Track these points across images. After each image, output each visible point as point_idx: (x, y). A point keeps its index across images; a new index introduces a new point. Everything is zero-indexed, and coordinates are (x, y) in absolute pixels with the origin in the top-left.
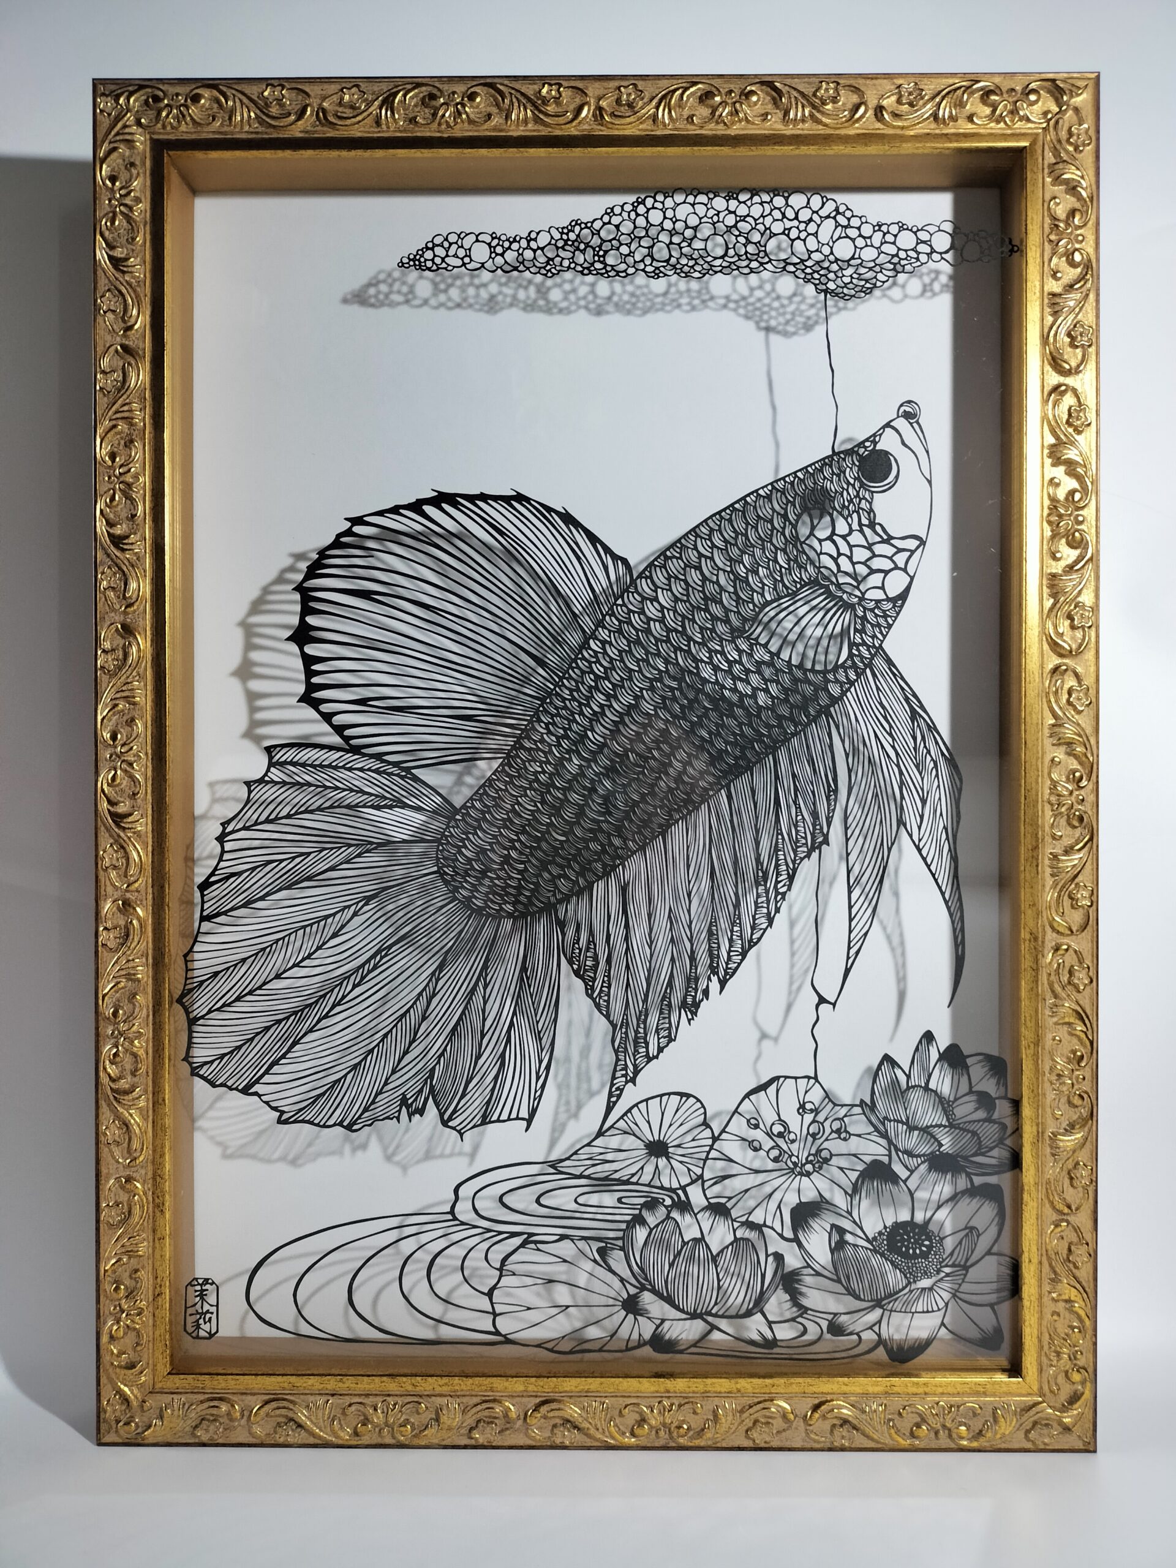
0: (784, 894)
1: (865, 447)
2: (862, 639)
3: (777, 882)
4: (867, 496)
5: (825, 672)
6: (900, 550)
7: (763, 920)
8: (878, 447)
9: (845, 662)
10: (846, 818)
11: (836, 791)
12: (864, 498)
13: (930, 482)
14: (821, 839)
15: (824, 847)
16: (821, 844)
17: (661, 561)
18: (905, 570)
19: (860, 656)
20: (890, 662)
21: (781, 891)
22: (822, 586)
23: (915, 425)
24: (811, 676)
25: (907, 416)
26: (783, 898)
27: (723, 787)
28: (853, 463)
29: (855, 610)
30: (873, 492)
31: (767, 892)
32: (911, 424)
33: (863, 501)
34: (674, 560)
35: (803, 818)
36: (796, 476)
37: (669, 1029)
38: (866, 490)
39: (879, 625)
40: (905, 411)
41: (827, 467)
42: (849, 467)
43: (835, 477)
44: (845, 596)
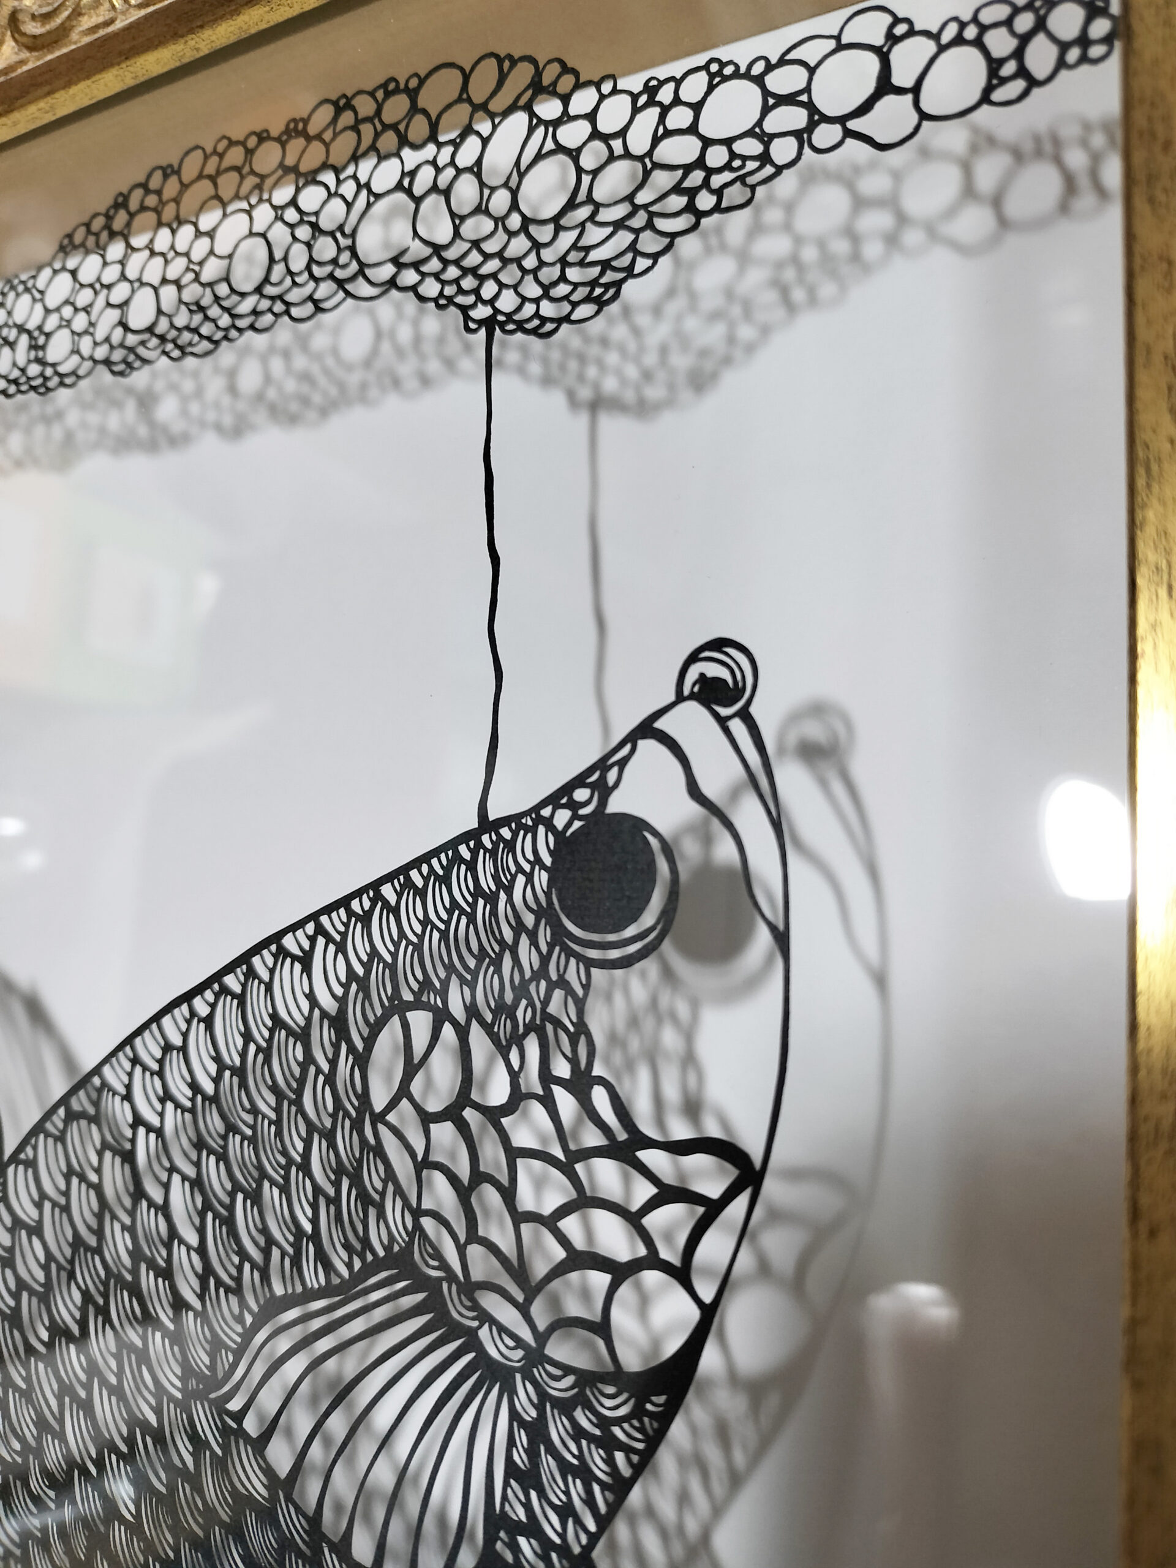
13: (783, 942)
23: (737, 725)
25: (714, 694)
32: (723, 722)
40: (702, 675)
41: (463, 867)
42: (523, 872)
43: (481, 902)
44: (484, 1333)
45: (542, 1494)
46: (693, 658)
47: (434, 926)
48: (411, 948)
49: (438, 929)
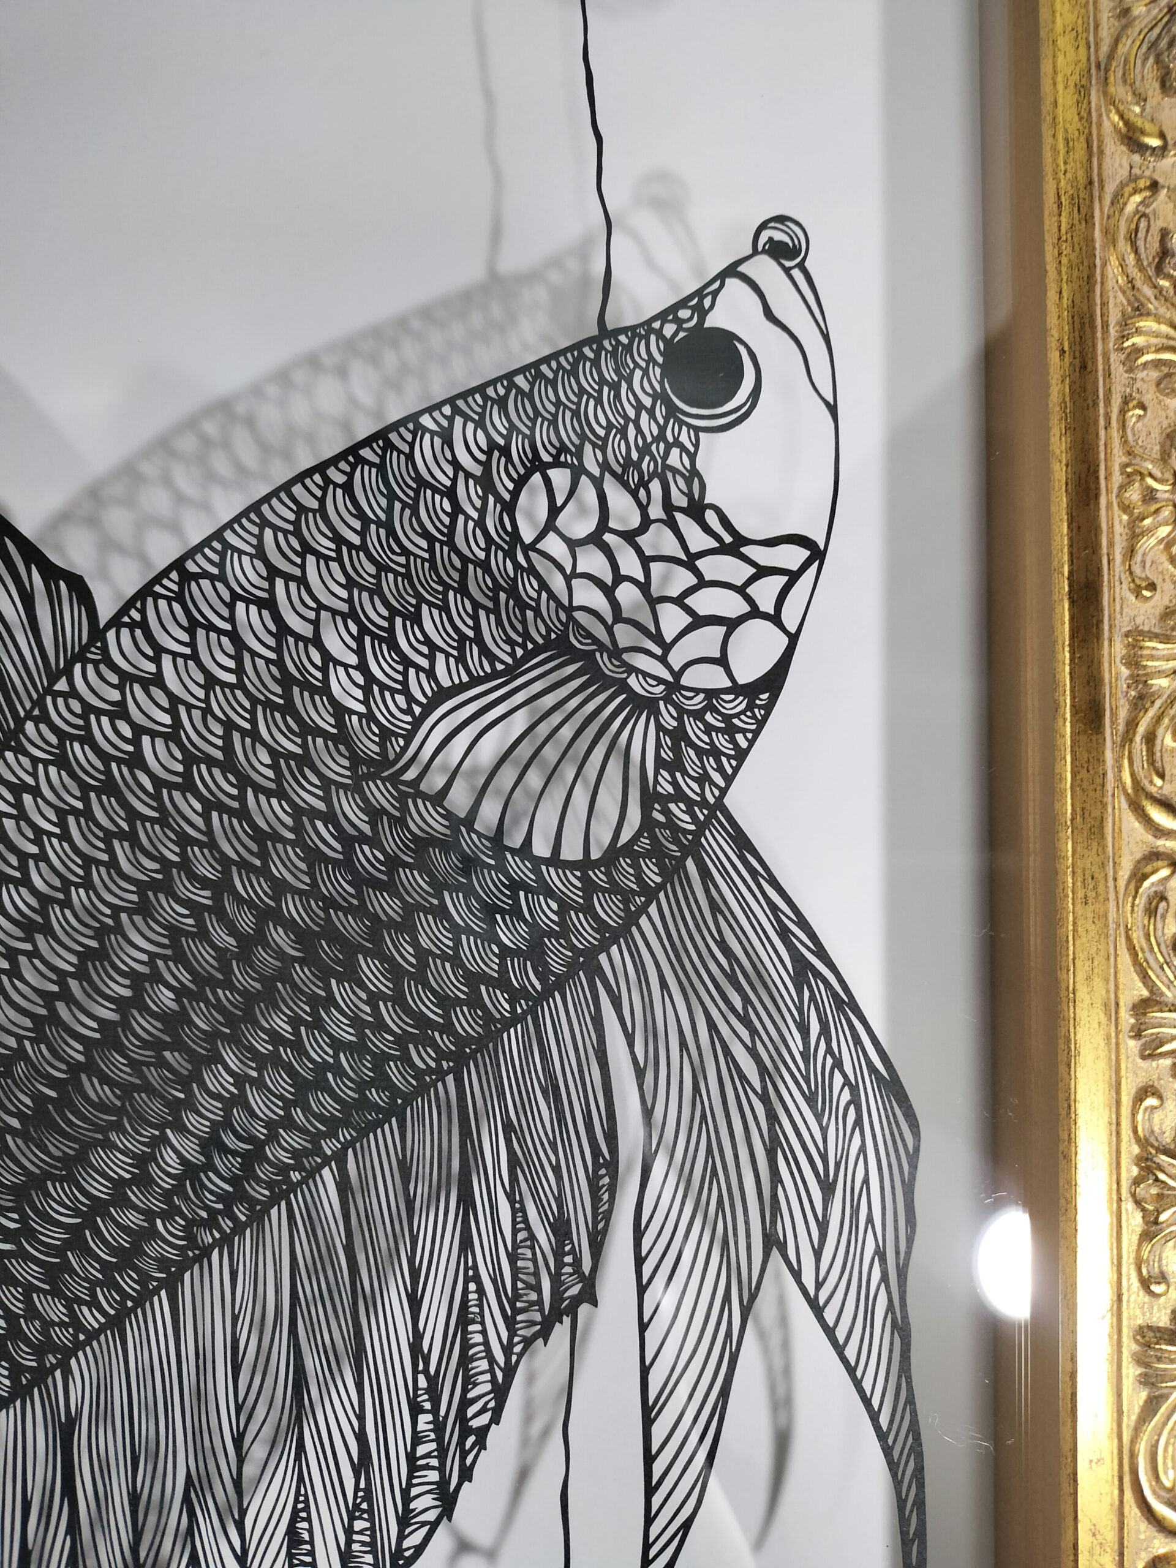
0: (482, 1433)
1: (679, 322)
2: (674, 783)
3: (465, 1403)
4: (684, 438)
5: (585, 865)
6: (763, 572)
7: (427, 1501)
8: (711, 322)
9: (635, 839)
10: (639, 1234)
11: (613, 1166)
12: (677, 443)
13: (833, 409)
14: (575, 1290)
15: (584, 1309)
16: (577, 1301)
17: (171, 584)
18: (775, 618)
19: (671, 824)
20: (742, 842)
21: (475, 1423)
22: (575, 655)
23: (797, 274)
24: (552, 876)
25: (779, 252)
26: (481, 1444)
27: (326, 1161)
28: (651, 359)
29: (657, 713)
30: (697, 430)
31: (439, 1427)
32: (787, 271)
33: (675, 452)
34: (205, 583)
35: (532, 1237)
36: (512, 385)
38: (681, 423)
39: (716, 753)
40: (771, 239)
41: (588, 364)
42: (641, 368)
43: (606, 389)
44: (632, 681)
45: (685, 773)
46: (763, 226)
47: (566, 407)
48: (546, 423)
49: (570, 409)
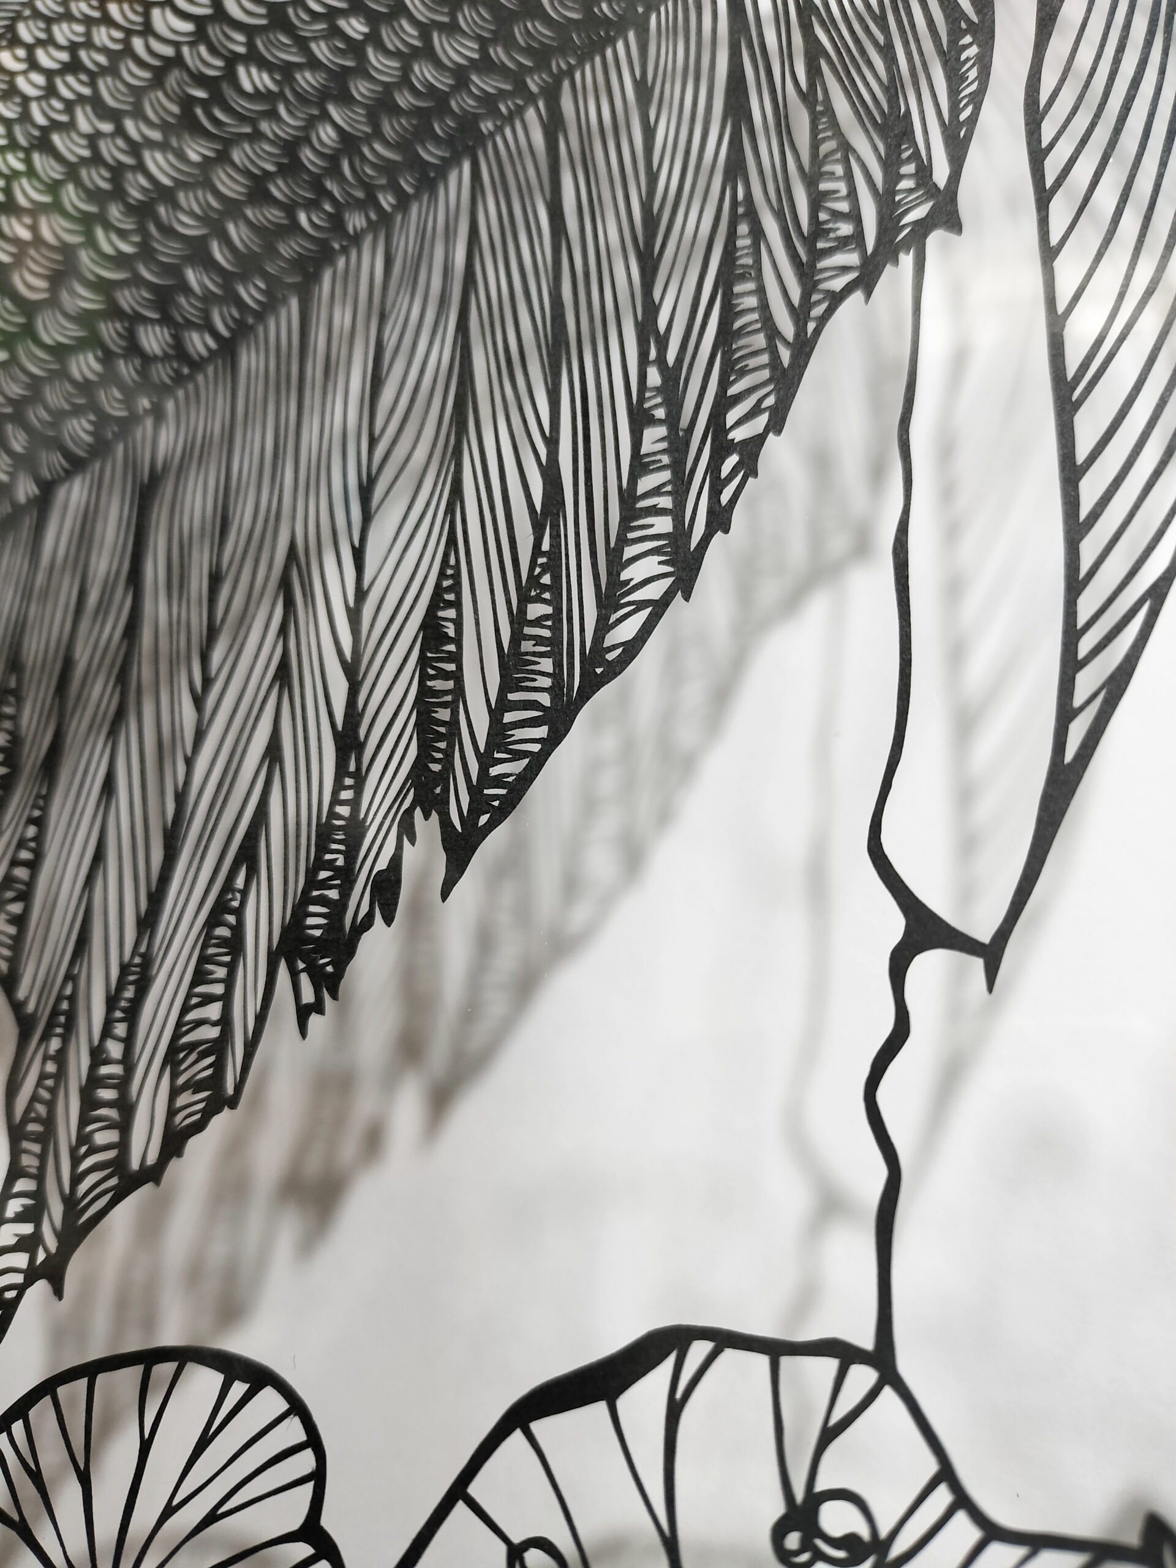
37: (219, 1048)
